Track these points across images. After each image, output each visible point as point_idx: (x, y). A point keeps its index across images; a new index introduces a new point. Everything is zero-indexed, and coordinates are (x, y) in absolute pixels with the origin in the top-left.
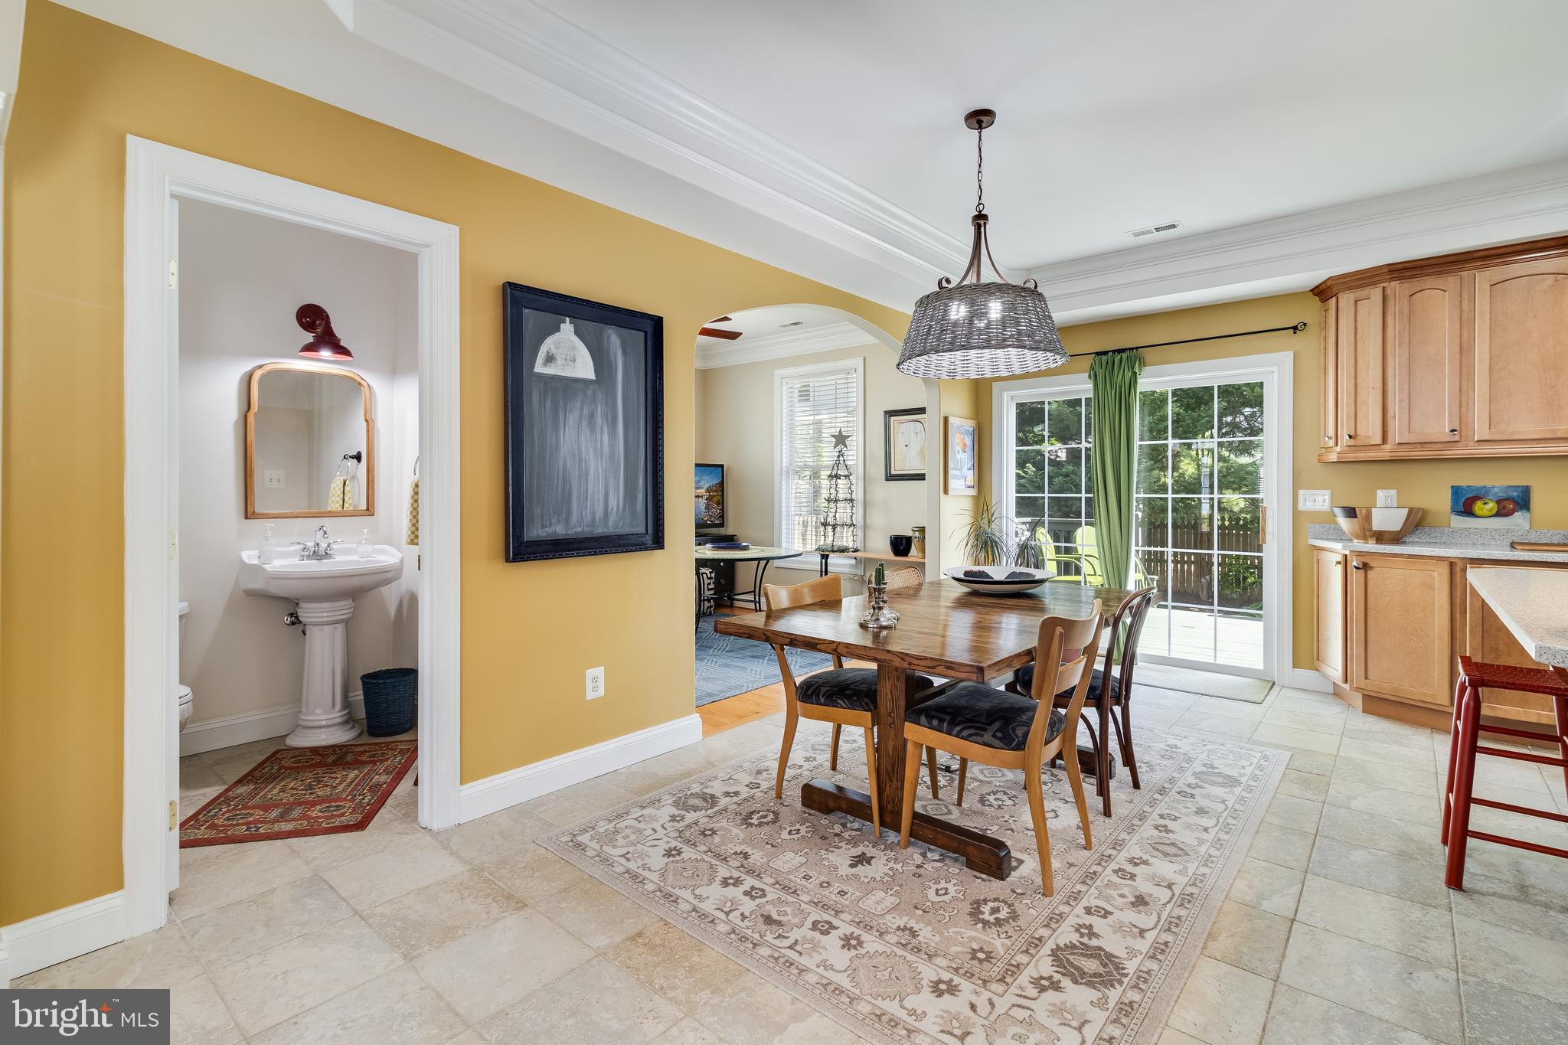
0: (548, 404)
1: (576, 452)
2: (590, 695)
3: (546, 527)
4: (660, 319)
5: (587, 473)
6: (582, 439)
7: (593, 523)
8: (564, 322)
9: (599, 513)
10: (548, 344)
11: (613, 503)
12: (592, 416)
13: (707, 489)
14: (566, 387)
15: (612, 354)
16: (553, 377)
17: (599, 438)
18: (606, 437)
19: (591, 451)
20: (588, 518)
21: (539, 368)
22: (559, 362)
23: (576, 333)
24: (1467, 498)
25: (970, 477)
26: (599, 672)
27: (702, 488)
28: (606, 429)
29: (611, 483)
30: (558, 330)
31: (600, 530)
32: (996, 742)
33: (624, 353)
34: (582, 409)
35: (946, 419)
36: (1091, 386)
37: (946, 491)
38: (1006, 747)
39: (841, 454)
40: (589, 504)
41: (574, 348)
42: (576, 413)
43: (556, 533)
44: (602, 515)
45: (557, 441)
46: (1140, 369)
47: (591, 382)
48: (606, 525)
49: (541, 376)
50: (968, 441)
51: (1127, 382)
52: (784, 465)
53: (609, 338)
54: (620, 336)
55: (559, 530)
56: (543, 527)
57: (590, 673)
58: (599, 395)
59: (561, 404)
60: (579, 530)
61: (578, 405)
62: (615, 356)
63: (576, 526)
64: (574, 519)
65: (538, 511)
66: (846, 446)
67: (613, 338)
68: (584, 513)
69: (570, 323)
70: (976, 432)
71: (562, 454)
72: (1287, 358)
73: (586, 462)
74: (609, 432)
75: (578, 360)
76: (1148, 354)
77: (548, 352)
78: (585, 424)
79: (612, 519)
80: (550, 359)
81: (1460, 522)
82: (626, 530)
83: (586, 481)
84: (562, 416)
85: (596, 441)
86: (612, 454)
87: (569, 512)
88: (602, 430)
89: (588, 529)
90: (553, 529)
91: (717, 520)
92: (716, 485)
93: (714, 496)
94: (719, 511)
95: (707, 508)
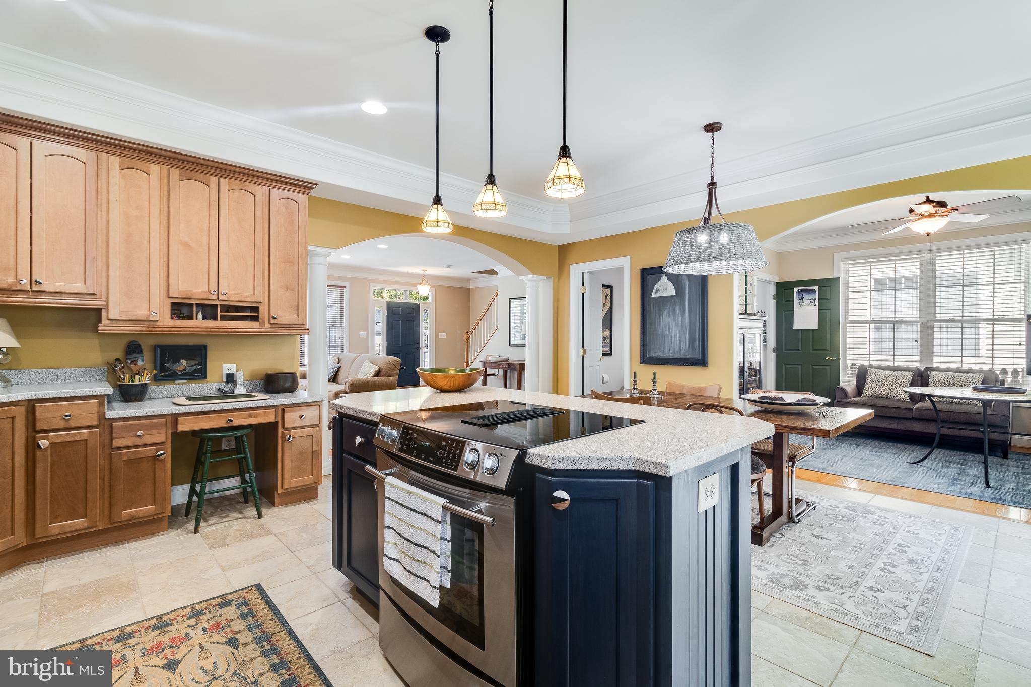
0: (657, 308)
1: (668, 325)
5: (672, 333)
6: (670, 320)
7: (674, 353)
8: (664, 278)
9: (677, 348)
10: (657, 286)
11: (683, 345)
12: (674, 310)
14: (664, 301)
15: (683, 282)
16: (659, 298)
17: (677, 318)
18: (680, 318)
19: (674, 324)
20: (672, 350)
21: (654, 295)
22: (661, 292)
23: (668, 282)
28: (680, 315)
29: (683, 338)
30: (660, 280)
31: (677, 356)
34: (670, 308)
40: (673, 345)
41: (667, 285)
42: (667, 310)
44: (678, 350)
45: (660, 321)
47: (674, 296)
48: (680, 354)
49: (654, 298)
53: (682, 277)
55: (660, 354)
56: (654, 353)
58: (677, 301)
59: (662, 307)
60: (668, 355)
61: (668, 306)
62: (686, 283)
63: (667, 353)
64: (666, 351)
65: (652, 347)
67: (684, 277)
68: (670, 349)
69: (667, 279)
71: (662, 327)
73: (671, 329)
74: (681, 316)
75: (670, 289)
77: (657, 289)
78: (671, 314)
79: (683, 352)
80: (657, 291)
82: (689, 357)
83: (671, 336)
84: (661, 312)
85: (676, 320)
86: (683, 326)
87: (664, 348)
88: (678, 316)
89: (672, 355)
90: (657, 354)
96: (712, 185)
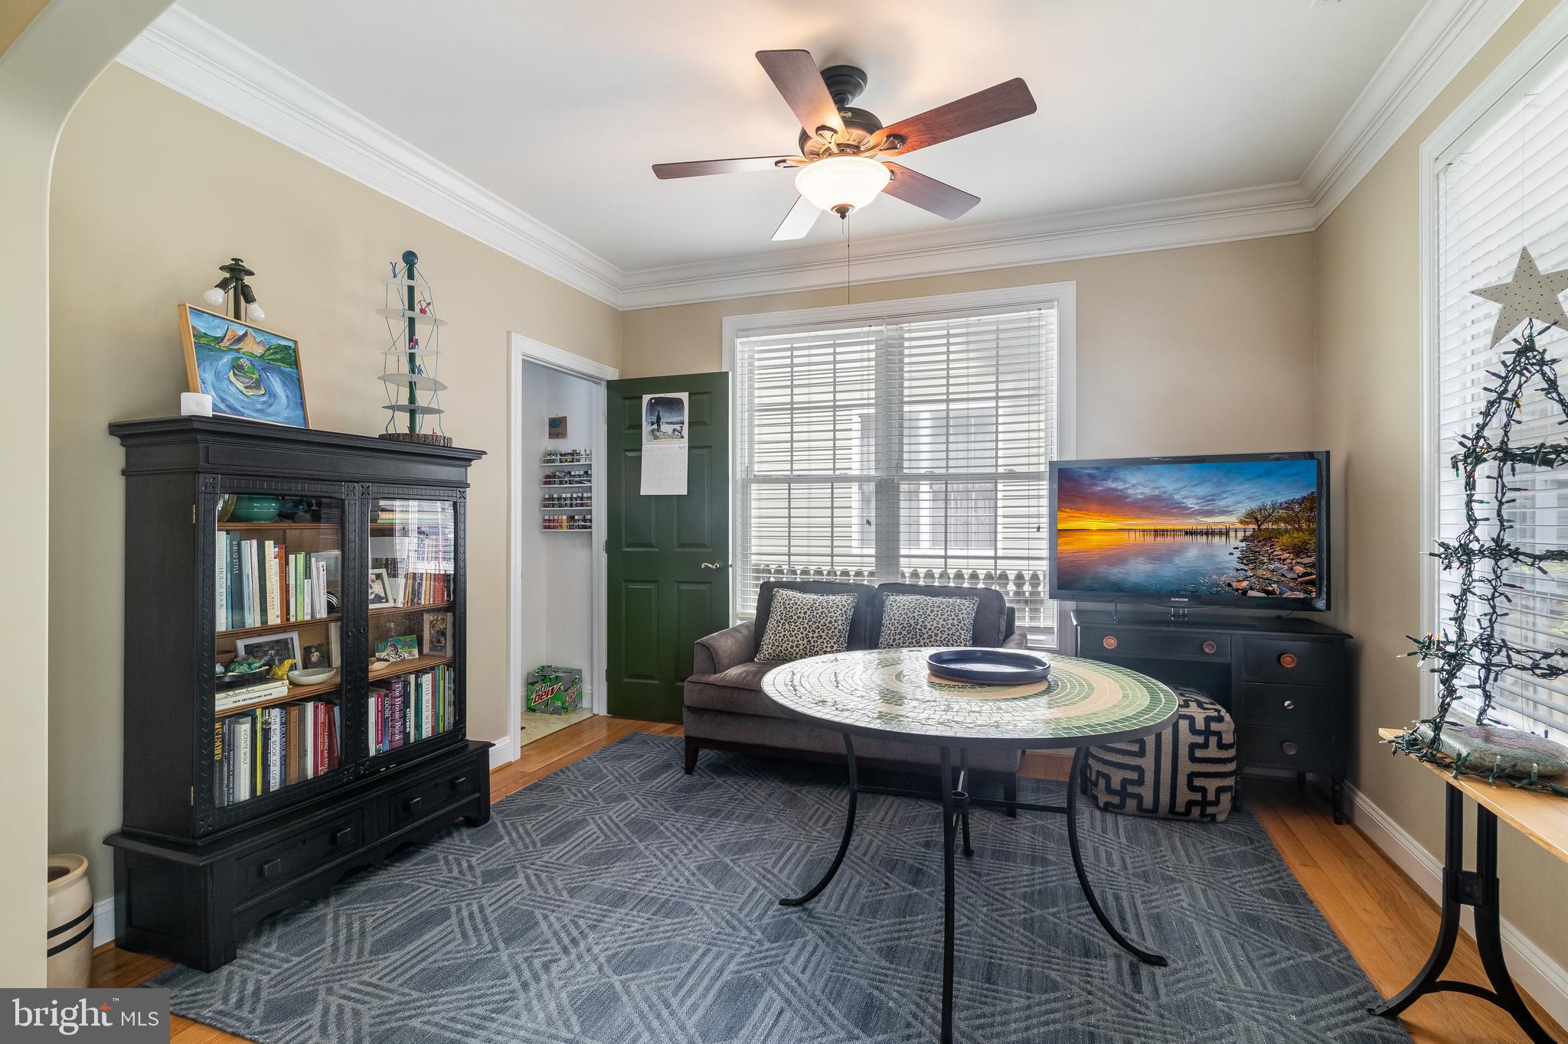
13: (1249, 516)
91: (1292, 589)
92: (1289, 506)
93: (1279, 533)
94: (1300, 569)
95: (1250, 558)
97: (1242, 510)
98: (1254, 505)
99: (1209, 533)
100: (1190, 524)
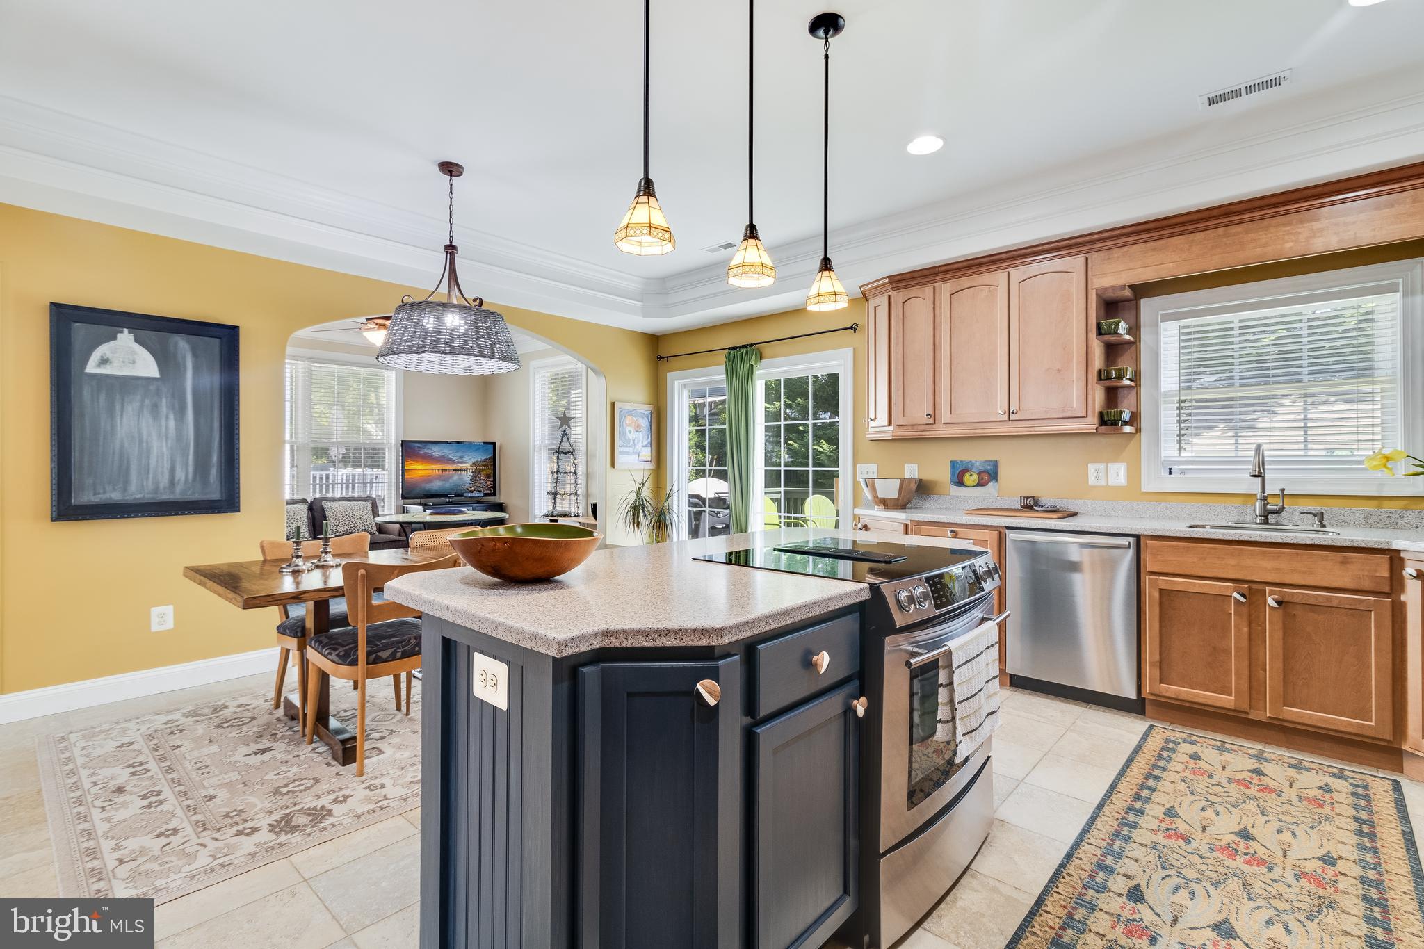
0: (102, 397)
1: (136, 435)
2: (155, 627)
3: (99, 494)
4: (235, 329)
5: (149, 451)
6: (143, 425)
7: (156, 490)
8: (122, 332)
9: (164, 481)
10: (103, 350)
11: (180, 475)
12: (155, 408)
13: (474, 463)
14: (125, 385)
15: (180, 357)
16: (108, 376)
17: (163, 423)
18: (172, 423)
19: (155, 437)
20: (150, 485)
21: (91, 367)
22: (115, 364)
23: (136, 341)
24: (961, 471)
25: (647, 453)
26: (169, 610)
27: (466, 463)
28: (172, 416)
29: (179, 460)
30: (115, 338)
31: (165, 497)
32: (336, 659)
33: (195, 355)
34: (142, 401)
35: (613, 404)
36: (725, 376)
37: (613, 465)
38: (343, 663)
39: (565, 433)
40: (151, 476)
41: (133, 353)
42: (136, 404)
43: (111, 498)
44: (167, 485)
45: (113, 427)
46: (756, 364)
47: (154, 379)
48: (172, 492)
49: (93, 376)
50: (644, 423)
51: (746, 372)
52: (537, 443)
53: (176, 344)
54: (188, 342)
55: (115, 496)
56: (95, 494)
57: (155, 611)
58: (163, 388)
59: (118, 396)
60: (139, 496)
61: (139, 397)
62: (184, 358)
63: (135, 492)
64: (133, 487)
65: (89, 481)
66: (569, 427)
67: (182, 344)
68: (145, 484)
69: (129, 333)
70: (654, 416)
71: (119, 436)
72: (850, 351)
73: (147, 442)
74: (175, 420)
75: (137, 361)
76: (766, 349)
77: (102, 357)
78: (146, 412)
79: (178, 489)
80: (104, 361)
81: (956, 491)
82: (197, 497)
83: (148, 457)
84: (118, 407)
85: (160, 426)
86: (179, 437)
87: (127, 482)
88: (167, 417)
89: (150, 496)
90: (107, 496)
91: (487, 490)
92: (485, 460)
93: (483, 470)
94: (489, 483)
95: (474, 479)
96: (451, 249)
97: (471, 462)
98: (475, 460)
99: (461, 470)
100: (454, 467)
